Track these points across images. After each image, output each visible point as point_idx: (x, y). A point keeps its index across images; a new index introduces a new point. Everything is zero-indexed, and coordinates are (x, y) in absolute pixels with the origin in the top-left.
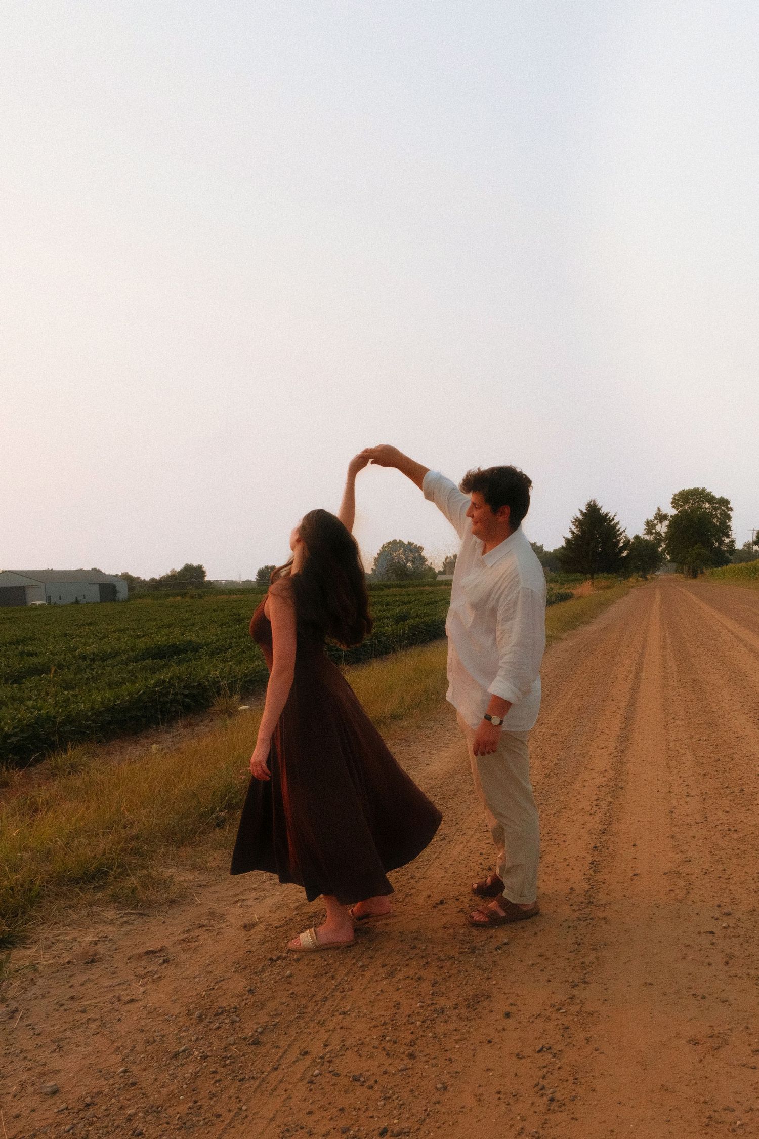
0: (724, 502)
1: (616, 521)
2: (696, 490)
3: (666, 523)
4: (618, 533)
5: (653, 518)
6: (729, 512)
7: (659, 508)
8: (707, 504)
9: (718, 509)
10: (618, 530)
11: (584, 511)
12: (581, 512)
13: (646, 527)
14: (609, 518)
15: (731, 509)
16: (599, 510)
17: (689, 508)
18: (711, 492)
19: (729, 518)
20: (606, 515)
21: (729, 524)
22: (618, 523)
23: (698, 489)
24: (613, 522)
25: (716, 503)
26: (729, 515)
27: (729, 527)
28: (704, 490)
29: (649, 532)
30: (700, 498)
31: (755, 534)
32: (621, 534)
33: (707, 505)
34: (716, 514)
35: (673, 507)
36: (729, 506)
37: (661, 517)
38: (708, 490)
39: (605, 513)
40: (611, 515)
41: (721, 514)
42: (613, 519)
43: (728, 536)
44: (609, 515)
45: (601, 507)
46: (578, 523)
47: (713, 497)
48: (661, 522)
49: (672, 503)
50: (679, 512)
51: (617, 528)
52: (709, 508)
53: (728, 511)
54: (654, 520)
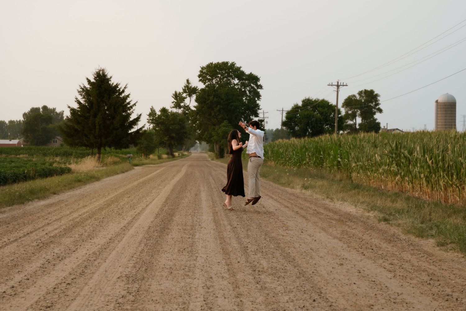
0: (254, 79)
1: (126, 93)
2: (225, 64)
3: (194, 97)
4: (129, 106)
5: (181, 91)
6: (259, 90)
7: (188, 81)
8: (236, 79)
9: (248, 86)
10: (129, 103)
11: (93, 80)
12: (89, 81)
13: (173, 100)
14: (119, 90)
15: (260, 87)
16: (108, 80)
17: (217, 83)
18: (240, 68)
19: (258, 96)
20: (117, 86)
21: (258, 102)
22: (128, 96)
23: (227, 63)
24: (123, 95)
25: (246, 80)
26: (258, 93)
27: (257, 106)
28: (233, 65)
29: (177, 105)
30: (228, 74)
31: (285, 115)
32: (131, 107)
33: (236, 81)
34: (245, 91)
35: (200, 80)
36: (259, 83)
37: (190, 90)
38: (238, 65)
39: (115, 84)
40: (121, 87)
41: (250, 91)
42: (123, 91)
43: (257, 115)
44: (119, 87)
45: (111, 77)
46: (85, 92)
47: (243, 73)
48: (190, 96)
49: (199, 76)
50: (206, 87)
51: (128, 101)
52: (237, 84)
53: (258, 88)
54: (183, 93)
